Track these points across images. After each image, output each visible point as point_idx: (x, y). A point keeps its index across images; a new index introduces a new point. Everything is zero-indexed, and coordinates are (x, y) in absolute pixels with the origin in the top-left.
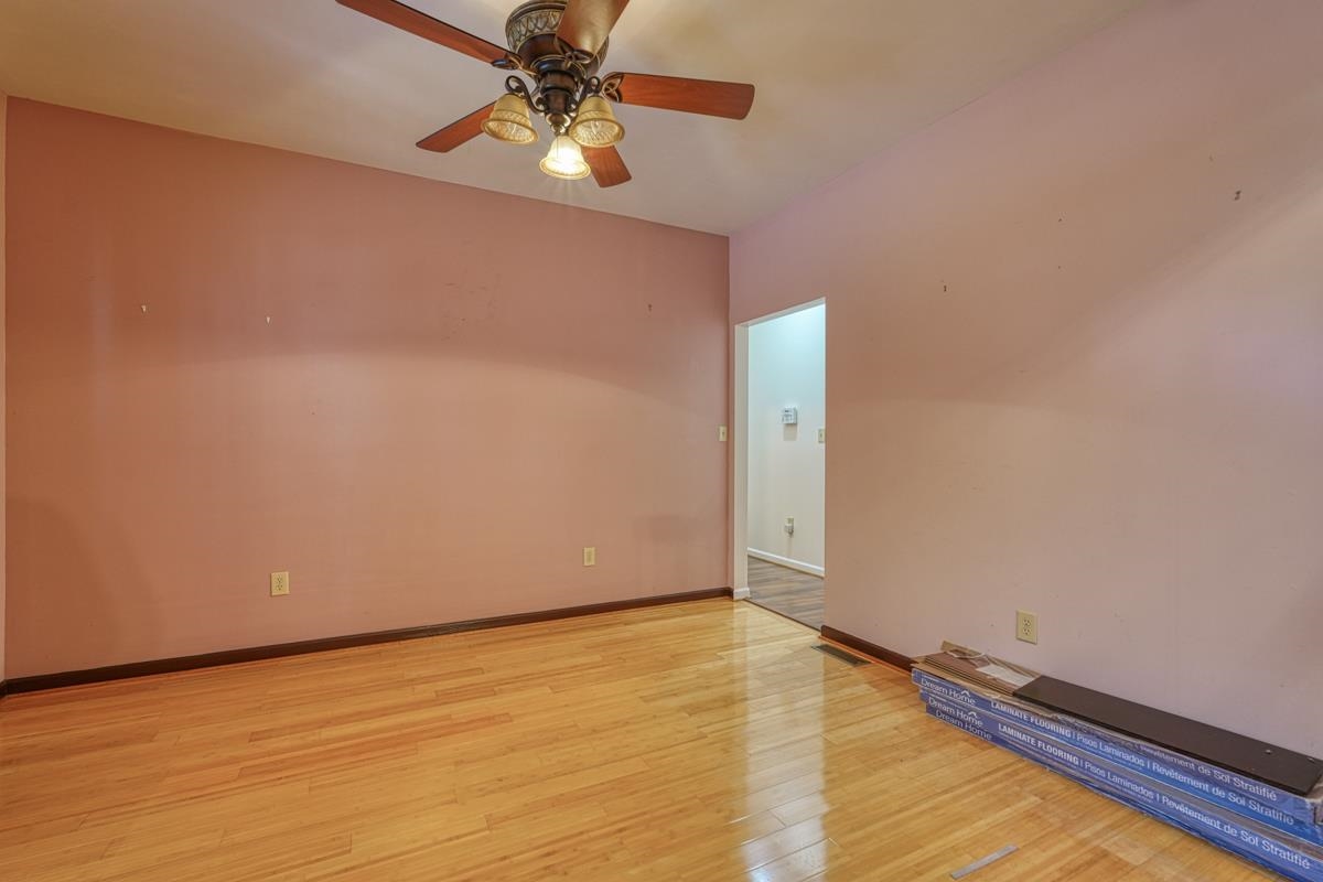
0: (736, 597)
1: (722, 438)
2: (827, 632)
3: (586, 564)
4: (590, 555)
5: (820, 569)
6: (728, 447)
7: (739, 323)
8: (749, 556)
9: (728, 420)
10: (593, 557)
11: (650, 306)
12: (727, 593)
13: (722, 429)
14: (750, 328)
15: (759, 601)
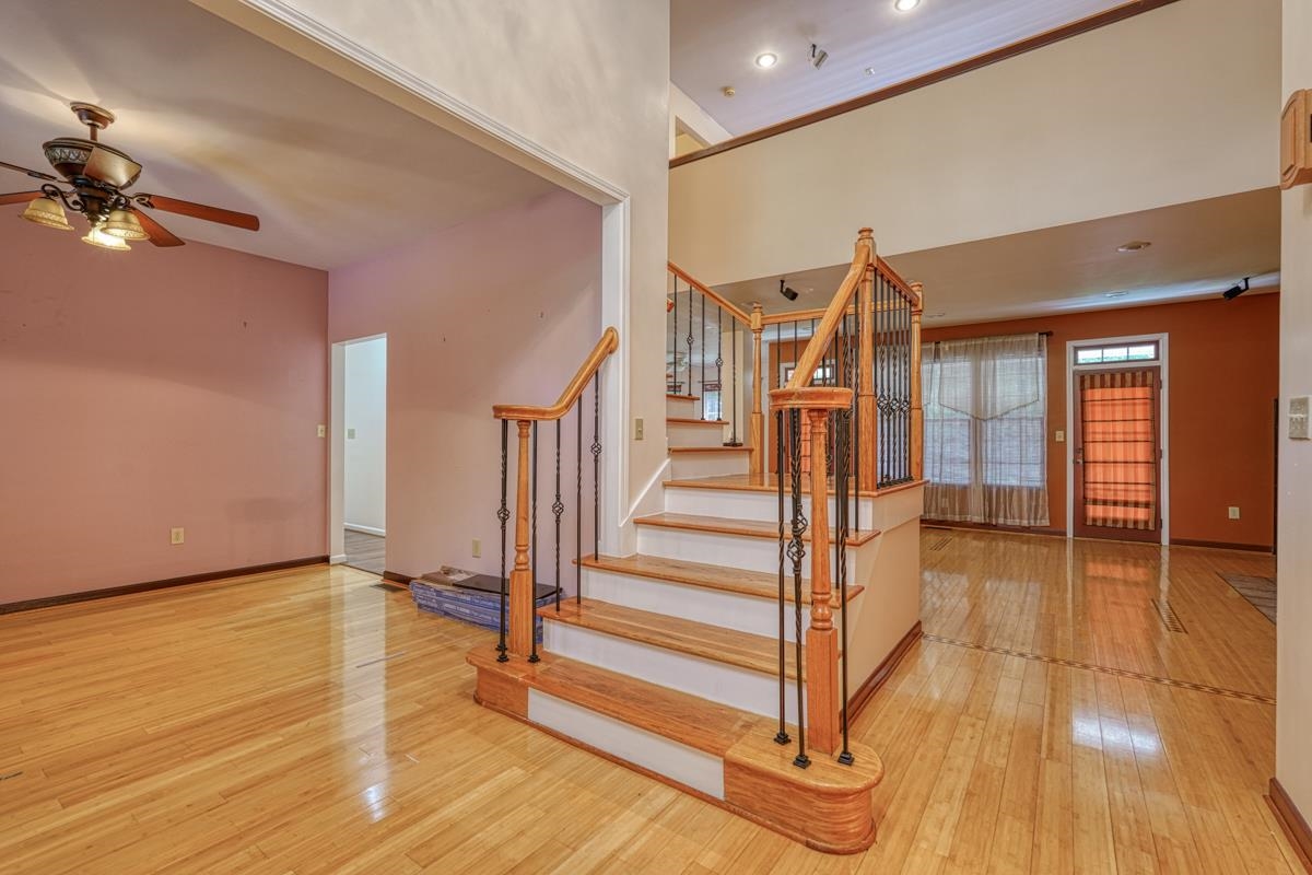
0: (332, 562)
1: (321, 434)
2: (388, 575)
3: (173, 542)
4: (178, 535)
5: (383, 531)
6: (326, 440)
7: (334, 342)
8: (346, 530)
9: (326, 421)
10: (182, 535)
11: (245, 324)
12: (325, 560)
13: (321, 427)
14: (347, 347)
15: (353, 564)
